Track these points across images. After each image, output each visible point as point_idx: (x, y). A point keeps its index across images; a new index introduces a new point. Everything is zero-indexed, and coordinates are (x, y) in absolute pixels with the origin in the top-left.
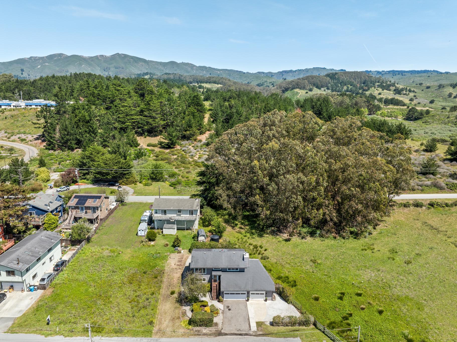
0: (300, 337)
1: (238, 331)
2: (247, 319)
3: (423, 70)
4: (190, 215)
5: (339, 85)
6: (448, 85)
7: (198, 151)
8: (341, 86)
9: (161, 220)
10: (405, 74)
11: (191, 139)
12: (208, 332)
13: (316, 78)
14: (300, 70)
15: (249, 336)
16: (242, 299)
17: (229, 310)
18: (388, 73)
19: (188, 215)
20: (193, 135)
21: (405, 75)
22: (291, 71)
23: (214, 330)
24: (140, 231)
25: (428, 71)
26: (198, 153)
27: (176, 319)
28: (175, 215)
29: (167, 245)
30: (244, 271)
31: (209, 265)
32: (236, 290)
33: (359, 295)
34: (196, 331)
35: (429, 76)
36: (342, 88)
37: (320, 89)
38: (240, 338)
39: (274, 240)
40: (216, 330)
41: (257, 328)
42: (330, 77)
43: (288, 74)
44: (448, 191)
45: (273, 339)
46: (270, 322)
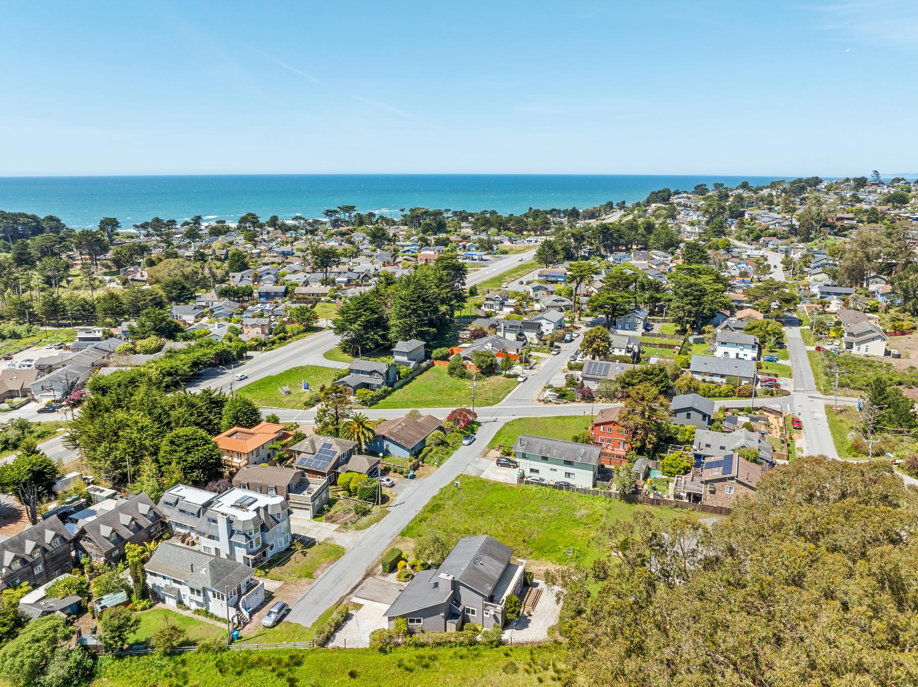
0: (310, 628)
1: (362, 588)
15: (346, 593)
40: (374, 574)
41: (354, 603)
45: (327, 607)
46: (353, 615)
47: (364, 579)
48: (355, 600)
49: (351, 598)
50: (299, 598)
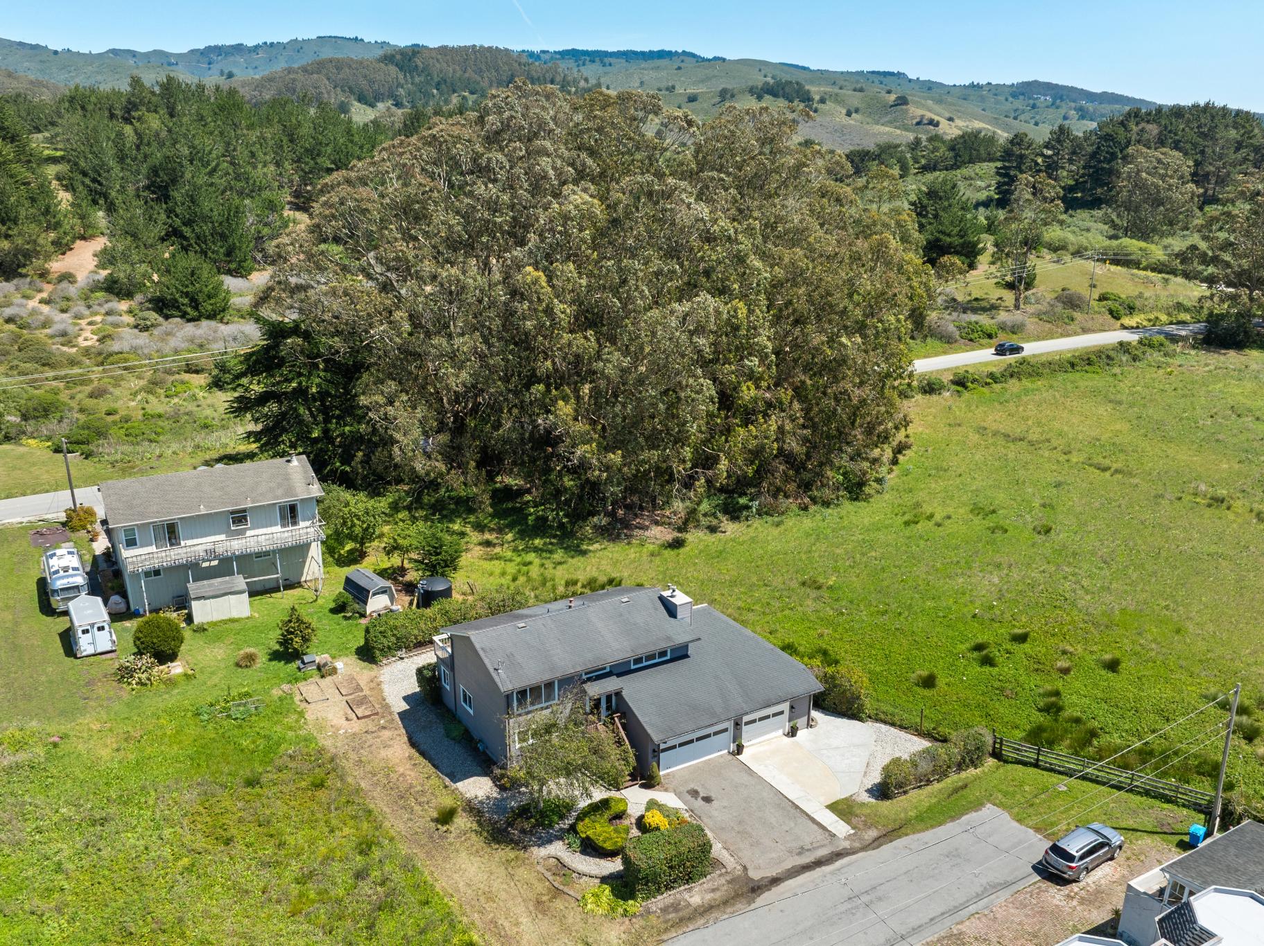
0: (989, 801)
1: (799, 854)
2: (789, 808)
3: (656, 49)
4: (283, 526)
5: (435, 91)
6: (742, 92)
7: (78, 317)
8: (441, 94)
9: (157, 572)
10: (612, 60)
11: (23, 271)
12: (709, 896)
13: (350, 67)
14: (272, 44)
15: (854, 857)
16: (717, 754)
17: (707, 800)
18: (558, 56)
19: (278, 528)
20: (28, 255)
21: (610, 65)
22: (239, 48)
23: (723, 881)
24: (85, 632)
25: (670, 52)
26: (83, 322)
27: (550, 901)
28: (223, 537)
29: (251, 658)
30: (686, 656)
31: (568, 662)
32: (702, 724)
33: (1022, 639)
34: (665, 910)
35: (679, 68)
36: (447, 102)
37: (372, 106)
38: (832, 873)
39: (632, 553)
40: (729, 882)
41: (848, 823)
42: (397, 65)
43: (232, 59)
44: (966, 345)
45: (929, 836)
46: (869, 791)
47: (775, 881)
48: (841, 828)
49: (848, 837)
50: (1004, 895)
